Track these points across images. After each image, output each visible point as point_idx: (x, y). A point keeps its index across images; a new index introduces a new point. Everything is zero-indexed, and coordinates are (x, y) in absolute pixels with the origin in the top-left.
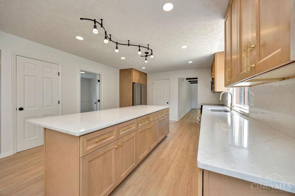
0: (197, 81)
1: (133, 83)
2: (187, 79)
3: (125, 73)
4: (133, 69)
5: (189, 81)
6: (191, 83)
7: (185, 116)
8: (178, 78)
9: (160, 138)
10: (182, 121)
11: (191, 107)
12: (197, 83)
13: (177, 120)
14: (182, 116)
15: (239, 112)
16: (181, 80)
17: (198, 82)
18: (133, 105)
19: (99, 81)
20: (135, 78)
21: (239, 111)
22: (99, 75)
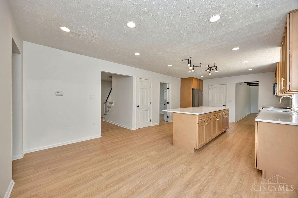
1: (193, 89)
2: (245, 83)
3: (185, 81)
4: (192, 77)
5: (248, 84)
6: (250, 86)
7: (243, 119)
8: (236, 83)
9: (224, 130)
10: (239, 123)
11: (250, 111)
12: (258, 85)
13: (235, 122)
14: (240, 118)
16: (238, 85)
18: (193, 106)
19: (168, 88)
20: (194, 85)
22: (168, 84)
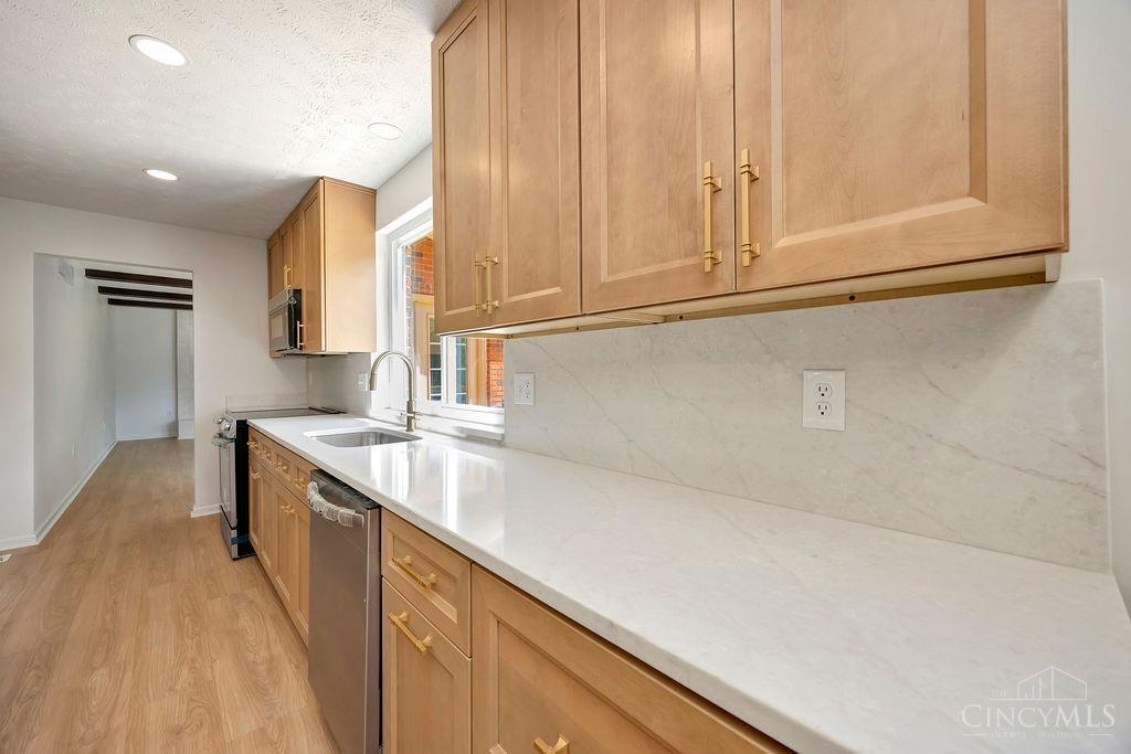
0: (189, 298)
2: (91, 274)
5: (102, 290)
6: (111, 302)
11: (114, 436)
12: (190, 308)
15: (454, 437)
17: (195, 303)
21: (455, 433)
